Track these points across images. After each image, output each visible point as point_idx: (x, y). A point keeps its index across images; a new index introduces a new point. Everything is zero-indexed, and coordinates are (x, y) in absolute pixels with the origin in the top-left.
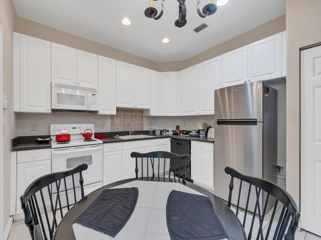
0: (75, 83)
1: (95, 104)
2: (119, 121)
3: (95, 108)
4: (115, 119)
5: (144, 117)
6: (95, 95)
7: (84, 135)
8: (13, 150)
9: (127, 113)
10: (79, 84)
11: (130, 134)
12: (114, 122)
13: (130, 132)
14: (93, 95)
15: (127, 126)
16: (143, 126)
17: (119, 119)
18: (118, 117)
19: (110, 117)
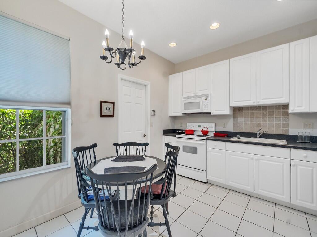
0: (194, 94)
1: (207, 107)
2: (243, 121)
3: (207, 110)
4: (238, 118)
5: (290, 115)
6: (207, 99)
7: (202, 132)
8: (163, 135)
9: (255, 112)
10: (197, 93)
11: (258, 136)
12: (238, 121)
13: (258, 134)
14: (205, 99)
15: (256, 127)
16: (288, 127)
17: (243, 119)
18: (243, 116)
19: (233, 117)
